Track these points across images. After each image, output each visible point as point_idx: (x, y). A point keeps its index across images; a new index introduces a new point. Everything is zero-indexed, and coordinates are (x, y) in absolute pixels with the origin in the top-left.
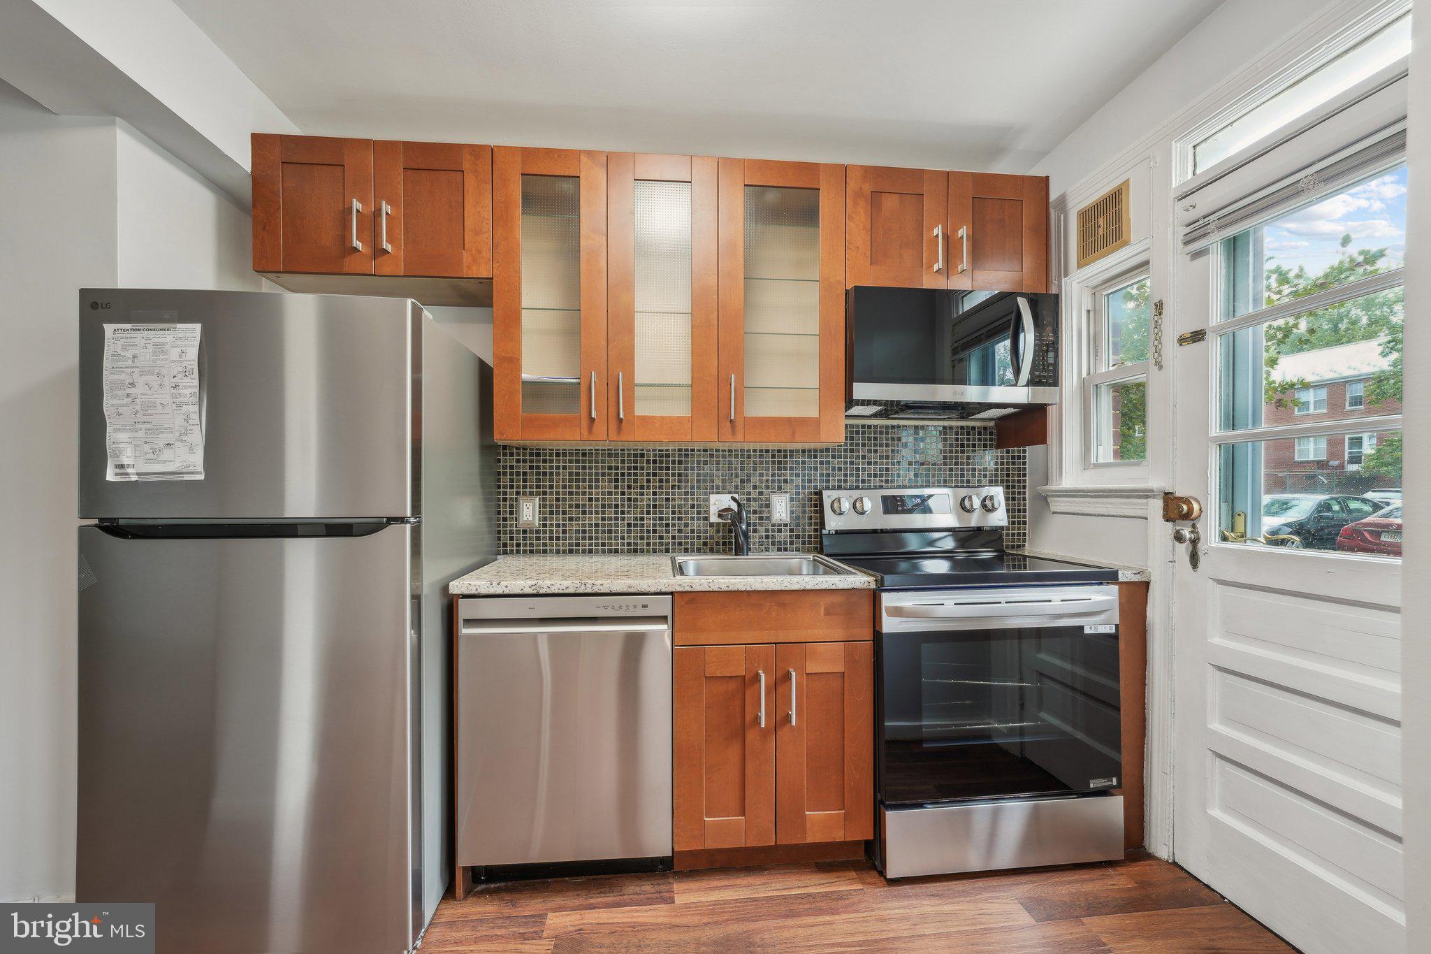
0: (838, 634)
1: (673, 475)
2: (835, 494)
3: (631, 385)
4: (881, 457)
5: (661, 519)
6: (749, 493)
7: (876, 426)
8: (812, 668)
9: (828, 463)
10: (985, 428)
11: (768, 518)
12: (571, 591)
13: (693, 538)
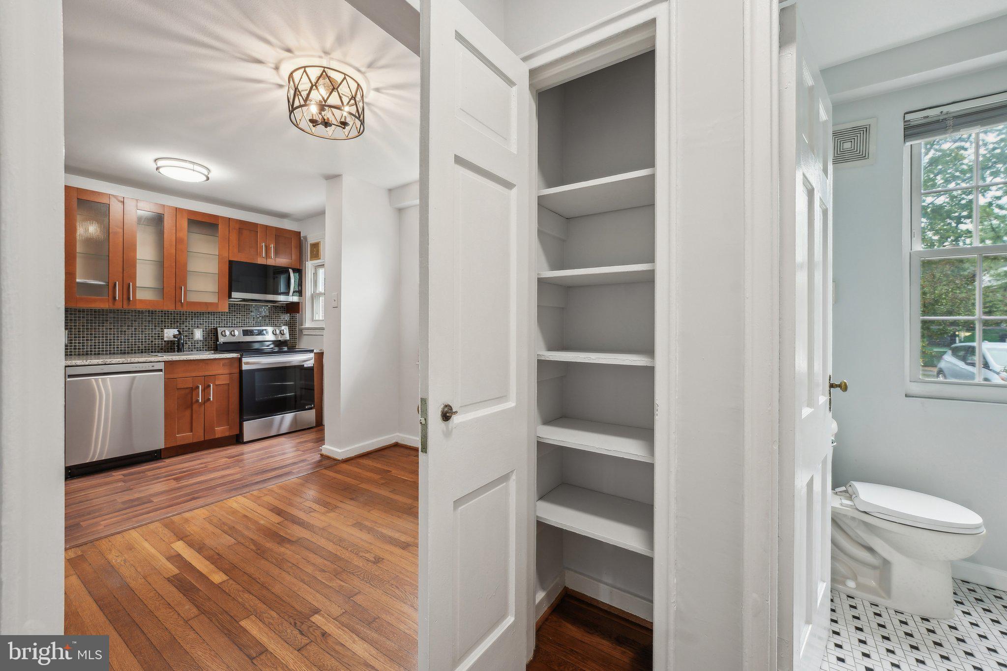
0: (227, 371)
1: (145, 321)
2: (223, 329)
3: (135, 286)
4: (242, 316)
5: (139, 339)
6: (183, 329)
7: (240, 304)
8: (217, 383)
9: (219, 317)
10: (282, 307)
11: (192, 338)
12: (121, 362)
13: (155, 347)
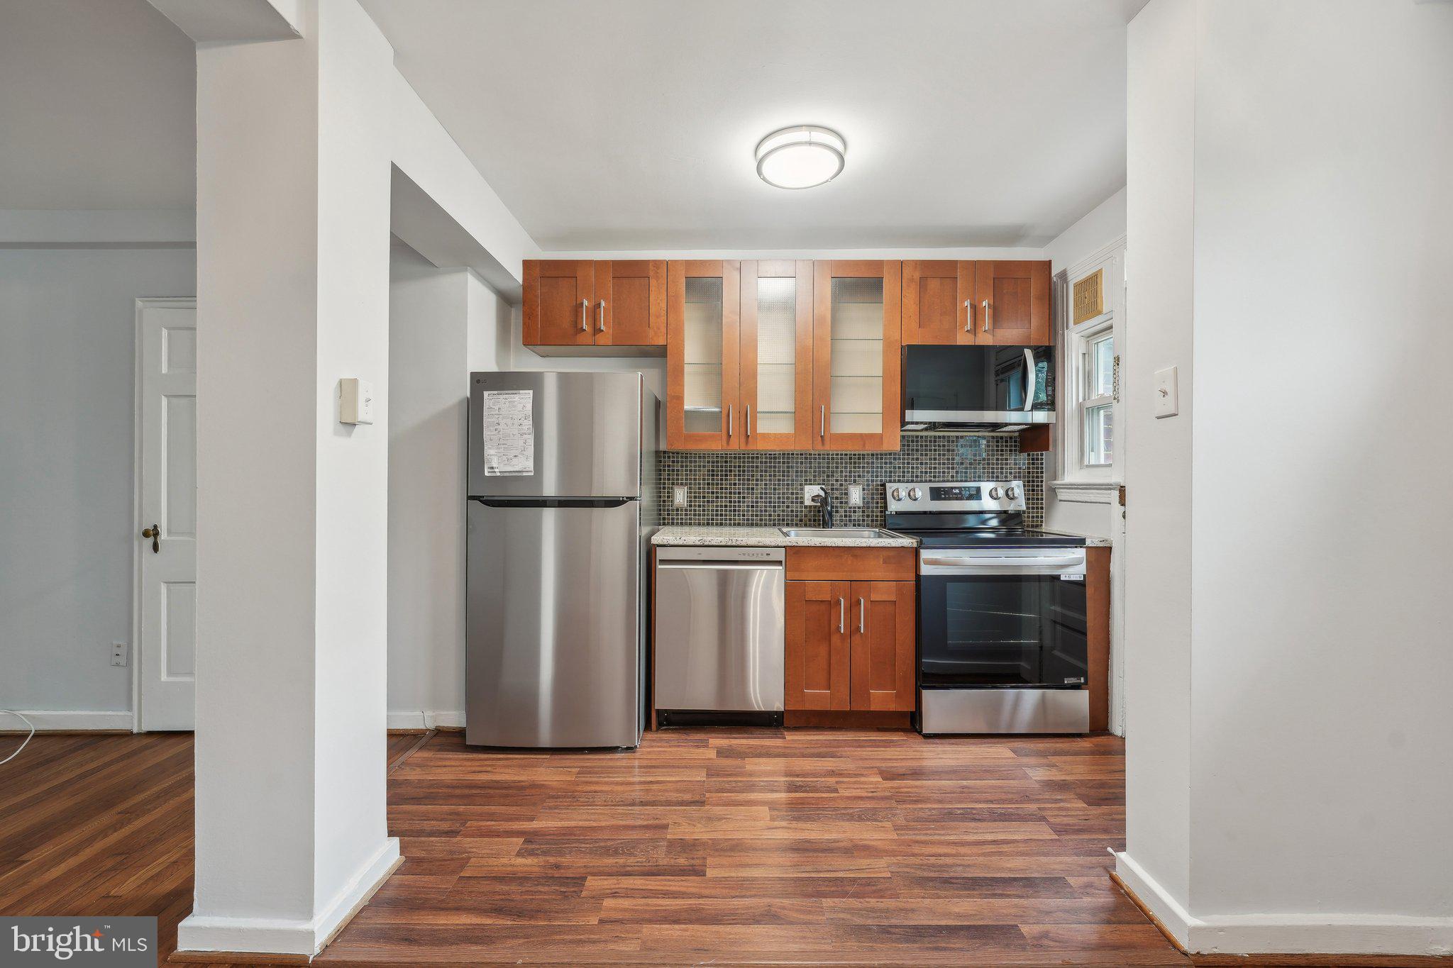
0: (892, 576)
1: (779, 471)
2: (895, 486)
3: (755, 412)
4: (930, 459)
5: (770, 502)
6: (833, 485)
7: (926, 437)
8: (874, 597)
9: (891, 463)
10: (1011, 438)
11: (846, 503)
12: (723, 544)
13: (792, 516)
